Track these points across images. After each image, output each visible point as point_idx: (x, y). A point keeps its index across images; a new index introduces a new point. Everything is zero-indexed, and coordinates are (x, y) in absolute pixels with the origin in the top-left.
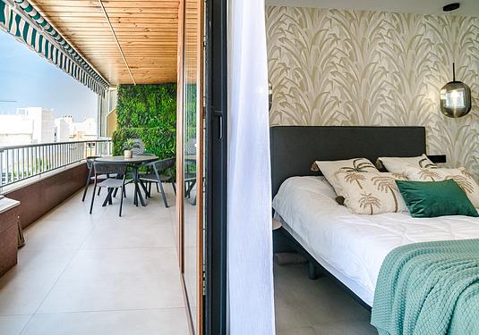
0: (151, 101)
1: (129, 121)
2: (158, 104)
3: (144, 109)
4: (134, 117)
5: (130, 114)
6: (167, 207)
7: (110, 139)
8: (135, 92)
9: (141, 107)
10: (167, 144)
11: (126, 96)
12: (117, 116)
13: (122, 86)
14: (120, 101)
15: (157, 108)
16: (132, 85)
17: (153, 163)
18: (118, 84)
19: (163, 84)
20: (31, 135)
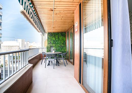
0: (57, 37)
1: (50, 43)
2: (58, 38)
3: (55, 39)
4: (52, 42)
5: (51, 41)
6: (65, 66)
7: (46, 47)
8: (52, 35)
9: (54, 39)
10: (61, 49)
11: (50, 36)
12: (47, 41)
13: (49, 33)
14: (48, 37)
15: (58, 39)
16: (51, 33)
17: (61, 54)
18: (47, 33)
19: (60, 33)
20: (19, 46)
